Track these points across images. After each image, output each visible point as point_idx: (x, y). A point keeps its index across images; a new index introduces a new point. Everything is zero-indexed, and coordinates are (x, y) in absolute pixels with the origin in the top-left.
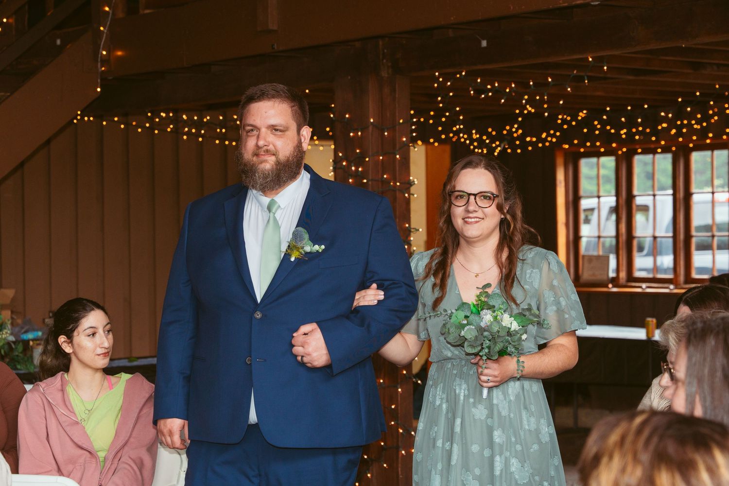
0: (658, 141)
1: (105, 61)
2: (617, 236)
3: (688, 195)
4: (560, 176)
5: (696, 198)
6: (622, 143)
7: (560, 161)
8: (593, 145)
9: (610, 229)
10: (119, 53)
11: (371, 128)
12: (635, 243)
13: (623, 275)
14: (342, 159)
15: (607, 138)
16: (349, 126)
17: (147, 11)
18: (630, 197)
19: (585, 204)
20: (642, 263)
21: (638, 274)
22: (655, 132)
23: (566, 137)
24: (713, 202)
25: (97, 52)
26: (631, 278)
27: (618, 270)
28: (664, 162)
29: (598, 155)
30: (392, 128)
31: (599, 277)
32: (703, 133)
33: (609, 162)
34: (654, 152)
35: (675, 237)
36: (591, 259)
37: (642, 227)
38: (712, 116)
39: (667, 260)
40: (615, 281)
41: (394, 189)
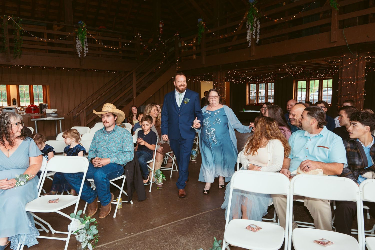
0: (263, 81)
1: (177, 69)
2: (256, 96)
3: (267, 90)
4: (247, 87)
5: (269, 90)
6: (257, 82)
7: (247, 84)
8: (252, 82)
9: (255, 95)
10: (180, 67)
11: (219, 79)
12: (259, 97)
13: (257, 103)
14: (214, 84)
15: (255, 81)
16: (215, 79)
17: (183, 61)
18: (258, 90)
19: (251, 91)
20: (260, 101)
21: (259, 103)
22: (262, 80)
23: (248, 81)
24: (271, 91)
25: (176, 67)
26: (258, 103)
27: (256, 102)
28: (264, 85)
29: (253, 84)
30: (222, 79)
31: (253, 103)
32: (270, 80)
33: (255, 85)
34: (262, 83)
35: (265, 97)
36: (252, 100)
37: (260, 95)
38: (272, 77)
39: (264, 101)
40: (255, 104)
41: (222, 88)
